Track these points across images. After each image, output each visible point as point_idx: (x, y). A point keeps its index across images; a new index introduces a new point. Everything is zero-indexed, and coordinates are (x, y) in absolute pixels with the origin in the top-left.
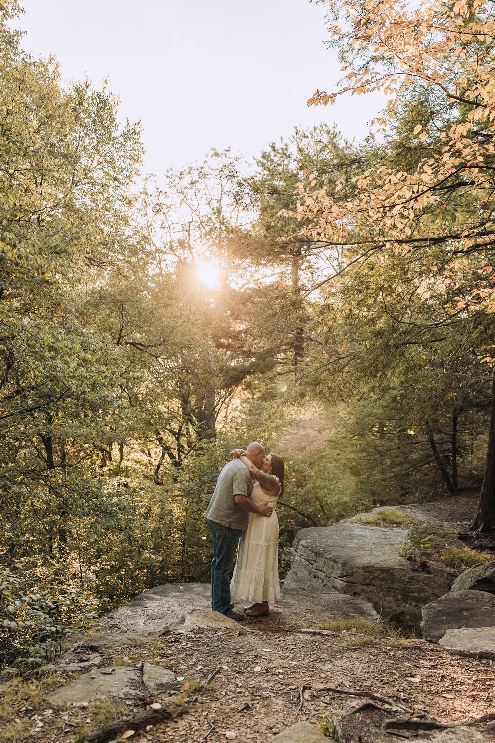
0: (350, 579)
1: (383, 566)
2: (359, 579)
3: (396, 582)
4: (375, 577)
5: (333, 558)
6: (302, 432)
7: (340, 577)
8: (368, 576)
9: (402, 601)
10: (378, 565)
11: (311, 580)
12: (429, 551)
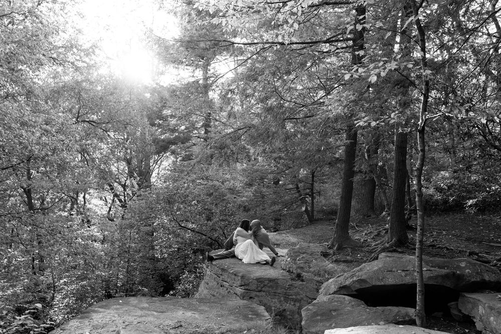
0: (247, 287)
1: (271, 277)
2: (253, 287)
3: (279, 289)
4: (264, 286)
5: (234, 273)
6: (210, 183)
7: (240, 286)
8: (259, 285)
9: (284, 302)
10: (267, 277)
11: (218, 288)
12: (302, 265)
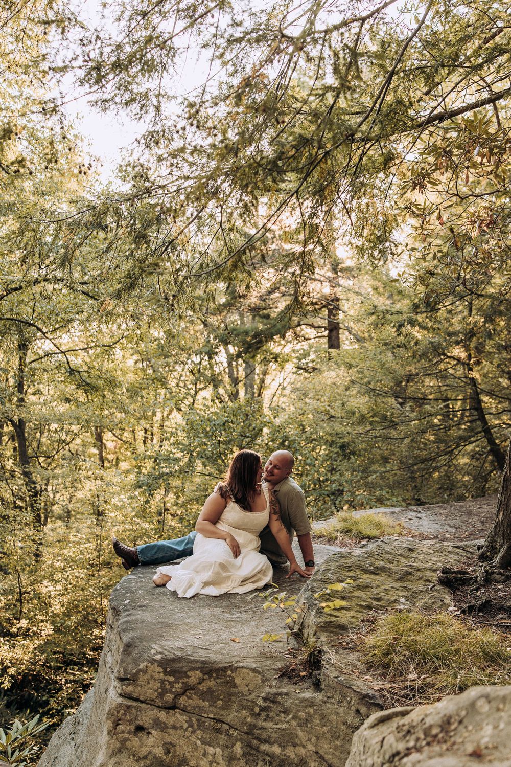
0: (130, 689)
1: (214, 657)
2: (150, 690)
3: (235, 706)
4: (187, 689)
7: (117, 679)
8: (170, 683)
10: (203, 655)
12: (345, 618)
